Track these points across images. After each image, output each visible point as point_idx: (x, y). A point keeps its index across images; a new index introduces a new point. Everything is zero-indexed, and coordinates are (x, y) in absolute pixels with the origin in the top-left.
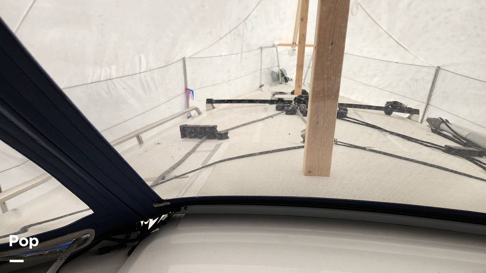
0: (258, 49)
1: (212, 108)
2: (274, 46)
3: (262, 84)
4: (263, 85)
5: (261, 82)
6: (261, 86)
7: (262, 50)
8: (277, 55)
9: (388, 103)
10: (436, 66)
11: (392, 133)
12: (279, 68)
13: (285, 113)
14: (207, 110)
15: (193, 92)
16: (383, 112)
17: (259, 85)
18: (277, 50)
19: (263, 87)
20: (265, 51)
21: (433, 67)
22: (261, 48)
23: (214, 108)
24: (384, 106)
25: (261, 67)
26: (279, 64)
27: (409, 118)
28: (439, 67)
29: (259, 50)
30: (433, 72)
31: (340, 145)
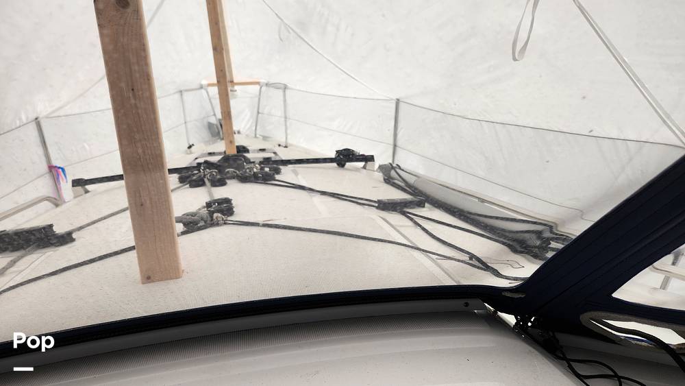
0: (175, 93)
1: (84, 192)
2: (201, 87)
3: (191, 144)
4: (193, 145)
5: (188, 141)
6: (190, 147)
7: (182, 95)
8: (210, 99)
9: (337, 152)
10: (395, 98)
11: (323, 193)
12: (216, 118)
13: (188, 186)
14: (75, 197)
15: (63, 170)
16: (335, 165)
17: (188, 146)
18: (207, 92)
19: (193, 148)
20: (186, 96)
21: (392, 100)
22: (181, 91)
23: (87, 192)
24: (334, 157)
25: (185, 119)
26: (214, 112)
27: (364, 167)
28: (398, 100)
29: (177, 96)
30: (394, 106)
31: (230, 224)
